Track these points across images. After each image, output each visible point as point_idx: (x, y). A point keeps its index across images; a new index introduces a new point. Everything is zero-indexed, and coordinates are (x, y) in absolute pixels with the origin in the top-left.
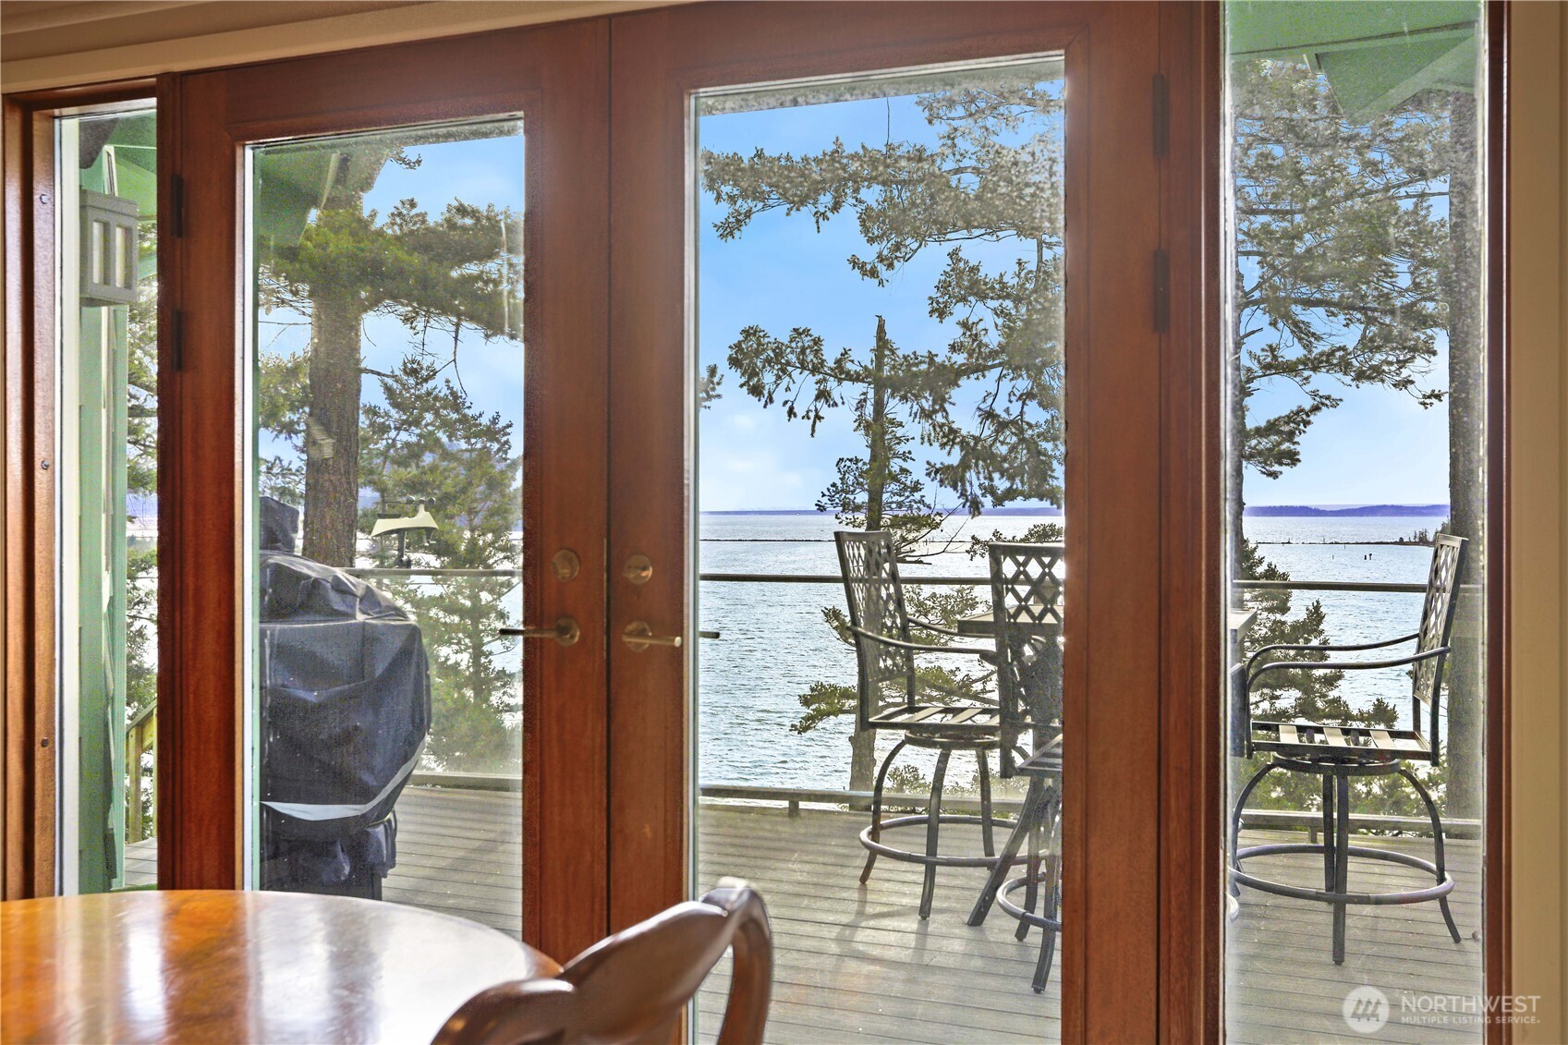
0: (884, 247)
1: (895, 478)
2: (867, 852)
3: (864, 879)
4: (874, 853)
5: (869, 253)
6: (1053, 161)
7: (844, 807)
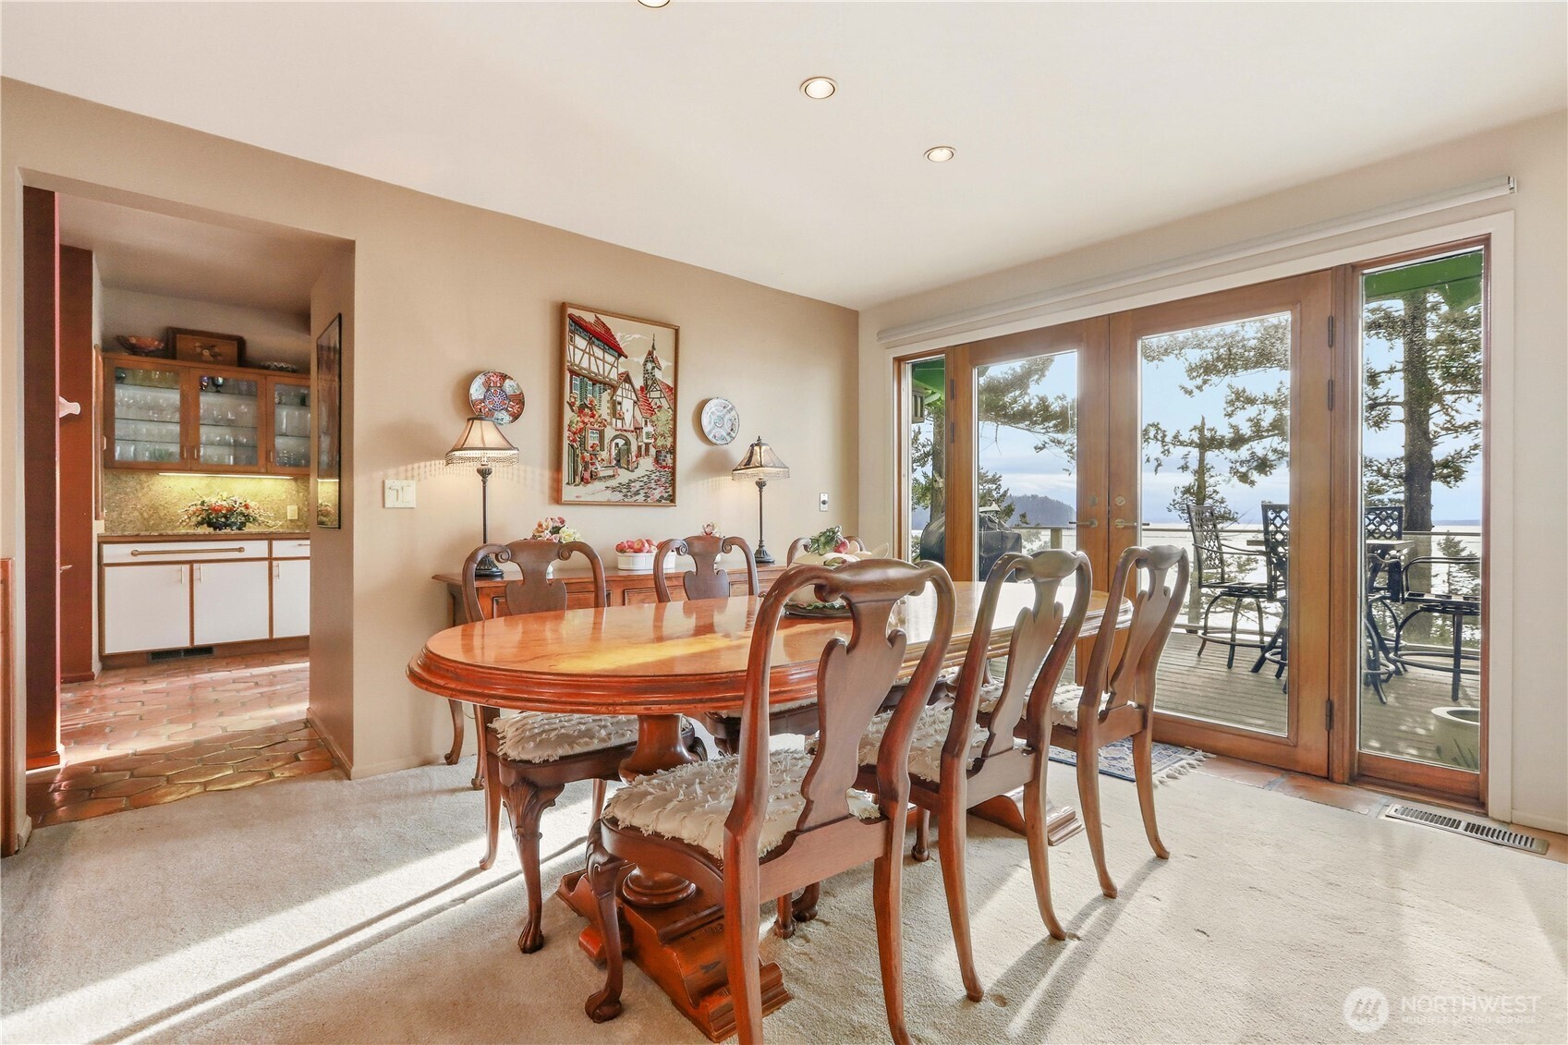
0: (1199, 381)
1: (1210, 497)
2: (1202, 640)
3: (1199, 654)
4: (1205, 641)
5: (1190, 385)
6: (1286, 351)
7: (1184, 631)
